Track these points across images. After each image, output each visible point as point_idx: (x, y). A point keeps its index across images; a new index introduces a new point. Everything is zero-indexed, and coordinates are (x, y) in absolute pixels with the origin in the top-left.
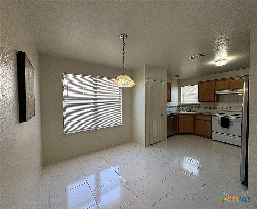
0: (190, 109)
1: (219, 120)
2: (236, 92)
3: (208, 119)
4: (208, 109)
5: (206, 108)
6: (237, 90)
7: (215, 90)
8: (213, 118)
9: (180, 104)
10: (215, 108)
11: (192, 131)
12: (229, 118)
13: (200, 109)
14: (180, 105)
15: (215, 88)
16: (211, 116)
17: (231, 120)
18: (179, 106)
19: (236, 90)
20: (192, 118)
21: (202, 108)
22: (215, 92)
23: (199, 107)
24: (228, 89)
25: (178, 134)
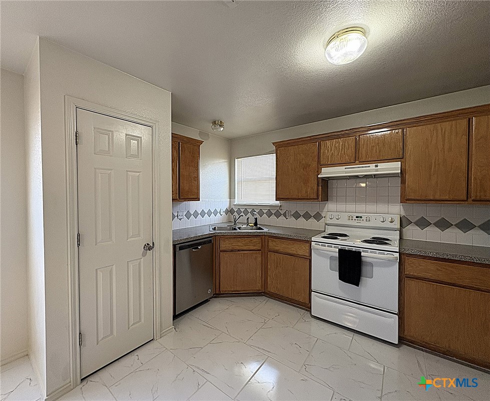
0: (256, 219)
1: (332, 258)
2: (377, 170)
3: (301, 252)
4: (302, 219)
5: (297, 216)
6: (381, 166)
7: (320, 165)
8: (314, 249)
9: (232, 205)
10: (318, 217)
11: (258, 286)
12: (363, 254)
13: (282, 217)
14: (233, 207)
15: (319, 161)
16: (310, 242)
17: (368, 260)
18: (230, 211)
19: (376, 166)
20: (258, 247)
21: (285, 215)
22: (319, 172)
23: (278, 215)
24: (354, 163)
25: (218, 295)
